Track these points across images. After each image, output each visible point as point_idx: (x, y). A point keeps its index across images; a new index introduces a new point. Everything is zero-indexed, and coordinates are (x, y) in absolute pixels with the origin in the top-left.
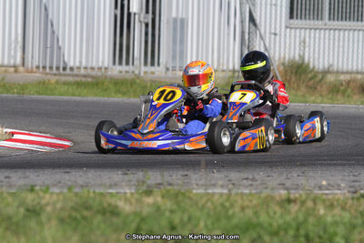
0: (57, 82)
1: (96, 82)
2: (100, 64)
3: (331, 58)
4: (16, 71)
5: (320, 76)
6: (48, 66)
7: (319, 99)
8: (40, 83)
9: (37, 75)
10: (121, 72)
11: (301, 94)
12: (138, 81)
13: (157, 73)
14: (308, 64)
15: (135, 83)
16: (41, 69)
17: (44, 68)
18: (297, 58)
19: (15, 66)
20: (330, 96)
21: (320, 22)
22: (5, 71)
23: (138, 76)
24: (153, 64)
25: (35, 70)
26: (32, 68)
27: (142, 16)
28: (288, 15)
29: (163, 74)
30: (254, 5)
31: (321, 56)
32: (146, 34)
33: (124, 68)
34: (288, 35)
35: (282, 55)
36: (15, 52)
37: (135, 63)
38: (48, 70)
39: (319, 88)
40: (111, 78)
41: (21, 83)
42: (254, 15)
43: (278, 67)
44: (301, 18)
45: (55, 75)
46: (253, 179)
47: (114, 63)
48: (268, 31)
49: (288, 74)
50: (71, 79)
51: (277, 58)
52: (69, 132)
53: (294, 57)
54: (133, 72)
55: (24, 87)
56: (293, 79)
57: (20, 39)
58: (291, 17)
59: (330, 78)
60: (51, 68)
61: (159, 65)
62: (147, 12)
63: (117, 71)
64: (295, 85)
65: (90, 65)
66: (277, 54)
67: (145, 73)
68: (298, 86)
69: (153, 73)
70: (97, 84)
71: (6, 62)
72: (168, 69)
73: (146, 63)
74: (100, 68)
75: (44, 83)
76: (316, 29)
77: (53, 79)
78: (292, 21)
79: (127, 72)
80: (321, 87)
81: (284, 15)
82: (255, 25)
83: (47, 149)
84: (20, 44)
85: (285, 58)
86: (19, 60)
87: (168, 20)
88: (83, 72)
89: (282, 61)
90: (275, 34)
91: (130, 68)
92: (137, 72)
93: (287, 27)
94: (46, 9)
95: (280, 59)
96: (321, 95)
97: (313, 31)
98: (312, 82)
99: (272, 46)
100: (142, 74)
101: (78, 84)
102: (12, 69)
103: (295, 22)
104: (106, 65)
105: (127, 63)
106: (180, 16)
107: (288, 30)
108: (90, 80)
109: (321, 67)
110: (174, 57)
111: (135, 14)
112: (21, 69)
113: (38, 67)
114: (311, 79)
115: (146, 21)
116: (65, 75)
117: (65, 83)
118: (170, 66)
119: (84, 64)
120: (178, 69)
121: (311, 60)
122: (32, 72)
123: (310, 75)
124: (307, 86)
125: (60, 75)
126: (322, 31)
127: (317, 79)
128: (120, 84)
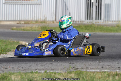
4: (53, 23)
10: (88, 22)
12: (93, 25)
19: (53, 21)
27: (95, 3)
29: (102, 23)
37: (93, 19)
40: (84, 24)
47: (86, 19)
54: (92, 22)
61: (101, 19)
63: (86, 22)
67: (96, 22)
69: (98, 22)
70: (79, 27)
71: (50, 20)
72: (103, 21)
73: (96, 19)
74: (81, 21)
79: (90, 22)
86: (54, 19)
88: (75, 23)
92: (93, 22)
102: (52, 22)
104: (83, 20)
106: (108, 3)
108: (77, 25)
111: (93, 3)
115: (96, 5)
128: (88, 27)
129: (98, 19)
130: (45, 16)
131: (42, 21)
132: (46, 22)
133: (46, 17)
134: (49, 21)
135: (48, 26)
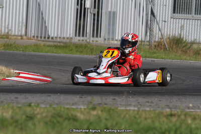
0: (44, 45)
1: (65, 45)
2: (68, 36)
3: (196, 36)
4: (22, 39)
5: (189, 45)
6: (39, 36)
7: (188, 58)
8: (34, 45)
9: (33, 41)
10: (79, 40)
11: (178, 55)
12: (89, 46)
13: (99, 41)
14: (183, 38)
15: (87, 47)
16: (36, 38)
17: (37, 37)
18: (177, 35)
19: (21, 36)
20: (194, 56)
21: (190, 16)
22: (17, 39)
23: (89, 43)
25: (32, 38)
26: (31, 37)
27: (92, 10)
28: (173, 11)
29: (103, 42)
30: (154, 5)
31: (190, 34)
32: (94, 20)
33: (81, 38)
34: (172, 22)
35: (168, 33)
36: (22, 28)
37: (87, 36)
38: (39, 38)
39: (188, 52)
40: (74, 44)
41: (25, 45)
42: (154, 10)
43: (166, 39)
44: (179, 13)
45: (43, 41)
46: (152, 102)
47: (76, 35)
48: (161, 19)
49: (172, 44)
50: (52, 43)
51: (166, 35)
52: (50, 73)
53: (175, 34)
54: (86, 40)
55: (26, 47)
56: (174, 46)
57: (24, 21)
58: (174, 12)
59: (195, 46)
60: (41, 37)
61: (100, 37)
62: (95, 8)
63: (77, 39)
64: (175, 50)
65: (62, 36)
66: (166, 32)
67: (93, 41)
68: (177, 50)
69: (97, 41)
70: (66, 47)
71: (16, 33)
72: (105, 39)
73: (93, 36)
74: (67, 38)
75: (37, 45)
76: (188, 19)
77: (42, 43)
78: (174, 14)
79: (83, 40)
80: (190, 51)
81: (170, 11)
82: (154, 16)
83: (38, 82)
84: (24, 24)
85: (170, 35)
86: (23, 33)
87: (106, 12)
88: (58, 40)
89: (168, 36)
90: (165, 22)
91: (85, 38)
92: (88, 41)
93: (171, 18)
94: (39, 5)
95: (167, 35)
96: (189, 56)
97: (186, 20)
98: (185, 48)
99: (163, 27)
100: (91, 42)
101: (56, 47)
102: (20, 37)
103: (176, 15)
104: (71, 36)
105: (83, 36)
106: (113, 10)
107: (172, 19)
108: (62, 44)
109: (190, 40)
110: (109, 33)
111: (88, 8)
112: (25, 37)
113: (34, 37)
114: (184, 47)
115: (94, 12)
116: (49, 41)
117: (48, 46)
118: (106, 38)
119: (59, 36)
120: (111, 39)
121: (185, 36)
122: (30, 39)
123: (183, 45)
124: (182, 51)
125: (46, 41)
126: (191, 20)
127: (188, 47)
128: (79, 47)
129: (97, 36)
130: (8, 27)
131: (3, 35)
132: (10, 37)
133: (10, 28)
134: (14, 36)
135: (15, 43)
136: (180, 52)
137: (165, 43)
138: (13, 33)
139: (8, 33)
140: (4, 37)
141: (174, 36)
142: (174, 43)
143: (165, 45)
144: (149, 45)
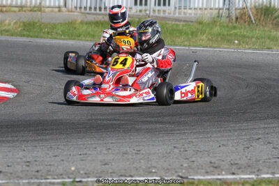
6: (83, 7)
9: (76, 14)
11: (268, 29)
14: (274, 7)
16: (78, 9)
17: (80, 8)
18: (265, 3)
22: (52, 11)
24: (159, 5)
25: (74, 9)
26: (72, 9)
33: (139, 7)
38: (83, 10)
43: (251, 9)
49: (259, 15)
50: (101, 17)
56: (263, 18)
60: (85, 8)
64: (264, 23)
68: (266, 23)
89: (253, 3)
91: (143, 7)
112: (64, 9)
113: (76, 8)
114: (276, 18)
118: (177, 6)
120: (183, 8)
121: (276, 4)
122: (72, 11)
124: (272, 24)
125: (92, 14)
136: (271, 26)
137: (250, 13)
138: (48, 4)
139: (40, 3)
140: (35, 9)
141: (262, 4)
142: (262, 14)
143: (249, 17)
144: (229, 16)
